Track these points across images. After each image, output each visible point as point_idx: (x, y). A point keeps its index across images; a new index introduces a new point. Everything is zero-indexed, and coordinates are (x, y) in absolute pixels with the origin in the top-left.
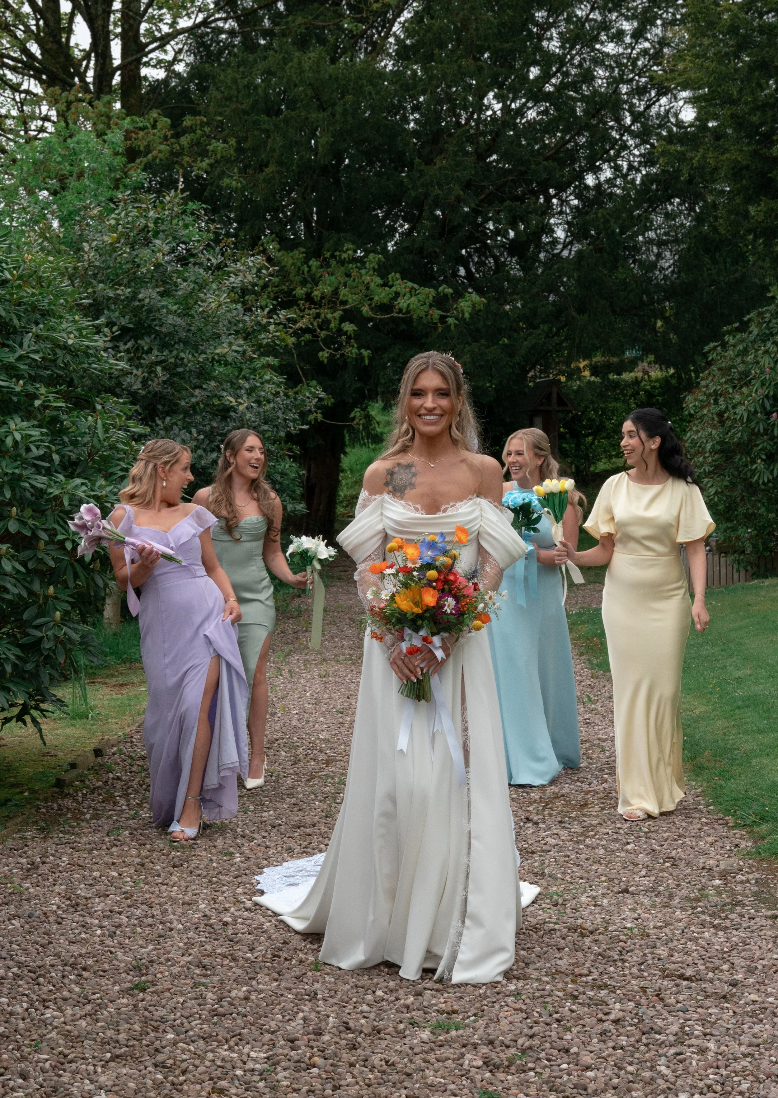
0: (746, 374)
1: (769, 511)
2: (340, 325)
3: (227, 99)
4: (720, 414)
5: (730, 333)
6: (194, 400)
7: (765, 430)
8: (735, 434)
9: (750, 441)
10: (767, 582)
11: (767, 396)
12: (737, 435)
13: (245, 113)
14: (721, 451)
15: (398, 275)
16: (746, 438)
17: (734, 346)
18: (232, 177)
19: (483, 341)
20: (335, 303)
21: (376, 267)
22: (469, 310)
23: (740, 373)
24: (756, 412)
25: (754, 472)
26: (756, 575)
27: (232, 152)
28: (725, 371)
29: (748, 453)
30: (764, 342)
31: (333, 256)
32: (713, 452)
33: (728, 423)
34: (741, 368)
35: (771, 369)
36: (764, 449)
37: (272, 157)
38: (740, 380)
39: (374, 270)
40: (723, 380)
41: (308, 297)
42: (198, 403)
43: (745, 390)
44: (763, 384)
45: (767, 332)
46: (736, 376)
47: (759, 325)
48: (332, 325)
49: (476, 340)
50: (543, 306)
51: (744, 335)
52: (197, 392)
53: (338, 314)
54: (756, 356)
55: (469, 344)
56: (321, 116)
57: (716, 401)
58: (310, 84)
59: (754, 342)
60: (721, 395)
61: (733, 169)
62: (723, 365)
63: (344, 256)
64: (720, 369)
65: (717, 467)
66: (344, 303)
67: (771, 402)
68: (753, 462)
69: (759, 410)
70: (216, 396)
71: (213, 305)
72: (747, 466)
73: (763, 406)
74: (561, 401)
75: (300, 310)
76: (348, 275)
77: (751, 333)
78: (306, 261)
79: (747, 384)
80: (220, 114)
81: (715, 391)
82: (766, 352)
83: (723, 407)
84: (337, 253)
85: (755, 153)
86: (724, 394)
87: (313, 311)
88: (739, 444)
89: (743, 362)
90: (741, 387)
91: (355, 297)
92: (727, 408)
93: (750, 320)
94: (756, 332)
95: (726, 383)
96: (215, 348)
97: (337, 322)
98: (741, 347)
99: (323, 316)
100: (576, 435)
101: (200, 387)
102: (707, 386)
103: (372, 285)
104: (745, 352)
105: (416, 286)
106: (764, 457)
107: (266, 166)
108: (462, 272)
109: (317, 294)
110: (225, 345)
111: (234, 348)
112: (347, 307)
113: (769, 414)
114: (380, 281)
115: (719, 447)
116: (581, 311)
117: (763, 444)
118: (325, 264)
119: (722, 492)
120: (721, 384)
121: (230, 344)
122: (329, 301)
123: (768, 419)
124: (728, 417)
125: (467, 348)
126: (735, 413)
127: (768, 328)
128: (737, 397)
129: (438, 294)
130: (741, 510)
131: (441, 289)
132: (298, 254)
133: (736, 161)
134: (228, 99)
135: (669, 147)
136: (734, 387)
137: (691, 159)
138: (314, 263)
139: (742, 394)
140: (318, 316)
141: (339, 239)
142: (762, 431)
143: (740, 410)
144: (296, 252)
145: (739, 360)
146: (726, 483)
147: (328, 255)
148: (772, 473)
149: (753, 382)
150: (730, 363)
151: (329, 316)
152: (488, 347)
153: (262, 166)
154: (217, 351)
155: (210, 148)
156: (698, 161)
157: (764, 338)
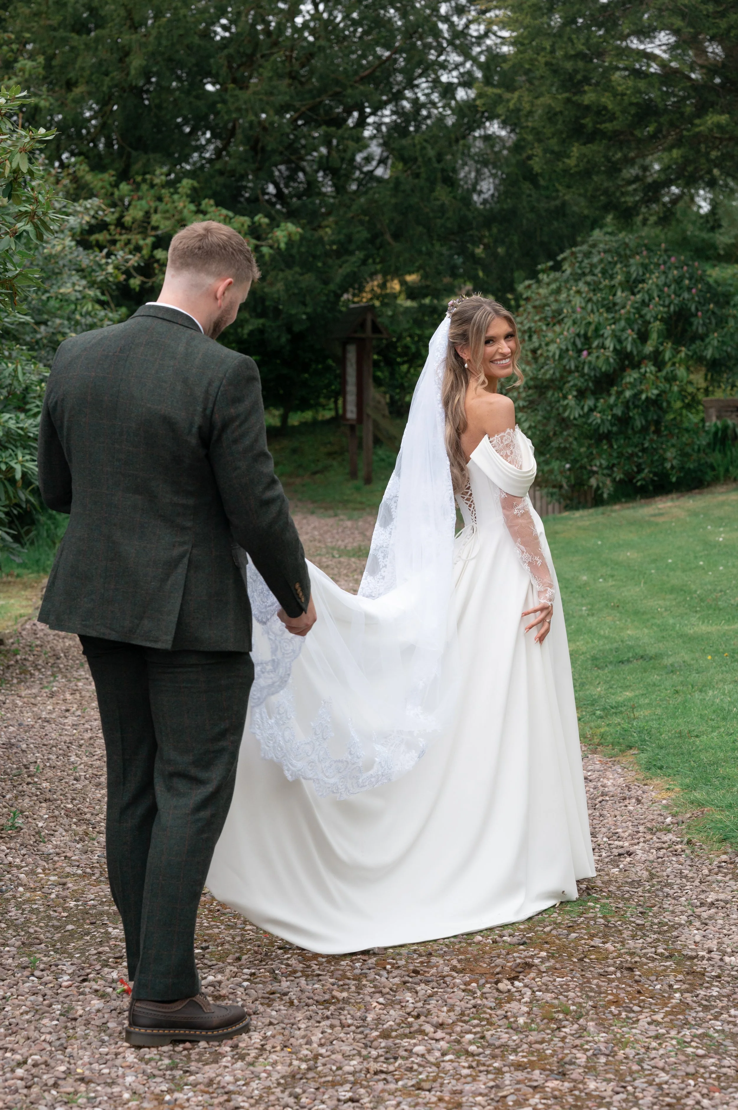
0: (559, 312)
1: (581, 445)
2: (152, 251)
3: (35, 15)
4: (534, 351)
5: (544, 271)
6: (39, 336)
7: (577, 367)
8: (547, 371)
9: (562, 377)
10: (578, 514)
11: (578, 335)
12: (549, 372)
13: (55, 29)
14: (536, 387)
15: (212, 202)
16: (558, 375)
17: (548, 284)
18: (40, 96)
19: (297, 269)
20: (146, 228)
21: (189, 192)
22: (285, 240)
23: (554, 311)
24: (567, 350)
25: (565, 408)
26: (568, 508)
27: (40, 70)
28: (539, 309)
29: (561, 389)
30: (576, 281)
31: (144, 180)
32: (527, 387)
33: (542, 360)
34: (554, 306)
35: (582, 308)
36: (575, 385)
37: (82, 76)
38: (553, 317)
39: (188, 196)
40: (537, 318)
41: (120, 223)
42: (41, 339)
43: (557, 328)
44: (574, 323)
45: (579, 271)
46: (550, 314)
47: (572, 265)
48: (145, 252)
49: (289, 266)
50: (359, 232)
51: (558, 274)
52: (43, 328)
53: (150, 240)
54: (568, 295)
55: (282, 270)
56: (134, 37)
57: (530, 337)
58: (123, 5)
59: (567, 281)
60: (535, 332)
61: (548, 112)
62: (537, 303)
63: (157, 181)
64: (534, 307)
65: (531, 402)
66: (155, 228)
67: (582, 339)
68: (565, 397)
69: (570, 347)
70: (60, 332)
71: (59, 248)
72: (559, 401)
73: (574, 344)
74: (376, 329)
75: (110, 234)
76: (160, 199)
77: (563, 272)
78: (116, 185)
79: (560, 322)
80: (28, 30)
81: (530, 328)
82: (579, 292)
83: (537, 344)
84: (148, 176)
85: (568, 100)
86: (538, 331)
87: (124, 237)
88: (552, 380)
89: (556, 301)
90: (554, 325)
91: (168, 223)
92: (540, 346)
93: (564, 259)
94: (569, 271)
95: (540, 320)
96: (59, 288)
97: (149, 248)
98: (554, 286)
99: (134, 242)
100: (391, 363)
101: (45, 323)
102: (521, 323)
103: (186, 212)
104: (558, 291)
105: (231, 214)
106: (575, 393)
107: (75, 84)
108: (271, 189)
109: (128, 219)
110: (69, 285)
111: (77, 288)
112: (159, 232)
113: (579, 352)
114: (192, 207)
115: (531, 383)
116: (396, 236)
117: (574, 380)
118: (137, 187)
119: (535, 427)
120: (535, 322)
121: (74, 284)
122: (139, 226)
123: (579, 356)
124: (541, 355)
125: (281, 275)
126: (548, 351)
127: (580, 268)
128: (550, 335)
129: (253, 223)
130: (554, 444)
131: (256, 218)
132: (108, 177)
133: (550, 106)
134: (37, 14)
135: (486, 89)
136: (548, 325)
137: (508, 101)
138: (125, 187)
139: (554, 332)
140: (128, 242)
141: (148, 160)
142: (573, 367)
143: (553, 347)
144: (106, 176)
145: (552, 299)
146: (539, 418)
147: (139, 179)
148: (582, 408)
149: (566, 320)
150: (544, 301)
151: (141, 242)
152: (302, 274)
153: (70, 85)
154: (62, 291)
155: (18, 65)
156: (515, 104)
157: (577, 277)
